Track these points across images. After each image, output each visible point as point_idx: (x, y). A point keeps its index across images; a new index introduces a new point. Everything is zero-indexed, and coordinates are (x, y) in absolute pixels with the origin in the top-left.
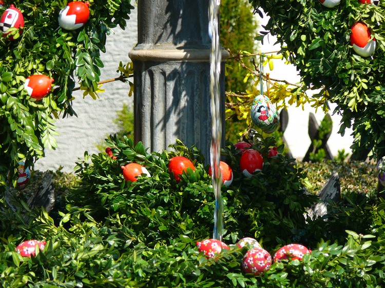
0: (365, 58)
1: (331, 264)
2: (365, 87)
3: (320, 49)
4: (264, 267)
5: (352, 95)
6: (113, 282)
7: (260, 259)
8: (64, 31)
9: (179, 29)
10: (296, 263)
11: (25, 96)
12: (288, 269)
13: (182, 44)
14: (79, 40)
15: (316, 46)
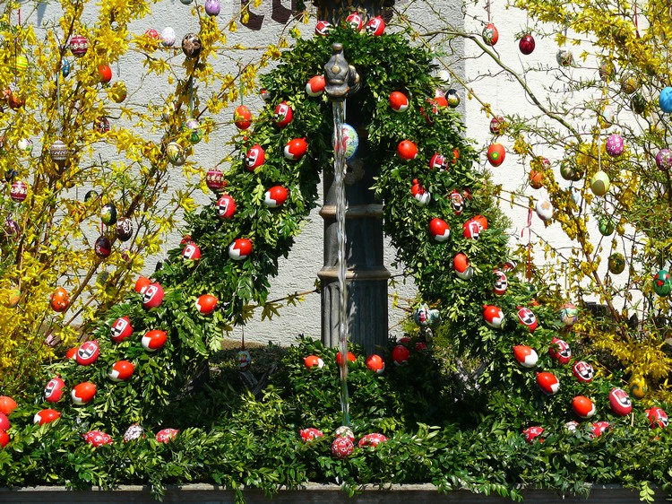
0: (465, 281)
1: (401, 450)
2: (463, 303)
3: (431, 274)
4: (346, 452)
5: (453, 309)
6: (226, 464)
7: (343, 447)
8: (232, 260)
9: (350, 255)
10: (372, 449)
11: (195, 312)
12: (367, 454)
13: (353, 267)
14: (244, 267)
15: (429, 271)
